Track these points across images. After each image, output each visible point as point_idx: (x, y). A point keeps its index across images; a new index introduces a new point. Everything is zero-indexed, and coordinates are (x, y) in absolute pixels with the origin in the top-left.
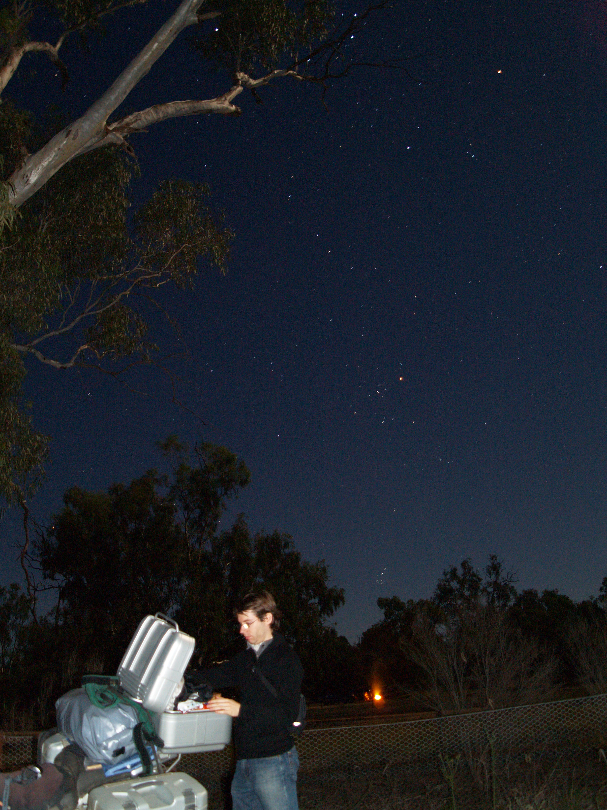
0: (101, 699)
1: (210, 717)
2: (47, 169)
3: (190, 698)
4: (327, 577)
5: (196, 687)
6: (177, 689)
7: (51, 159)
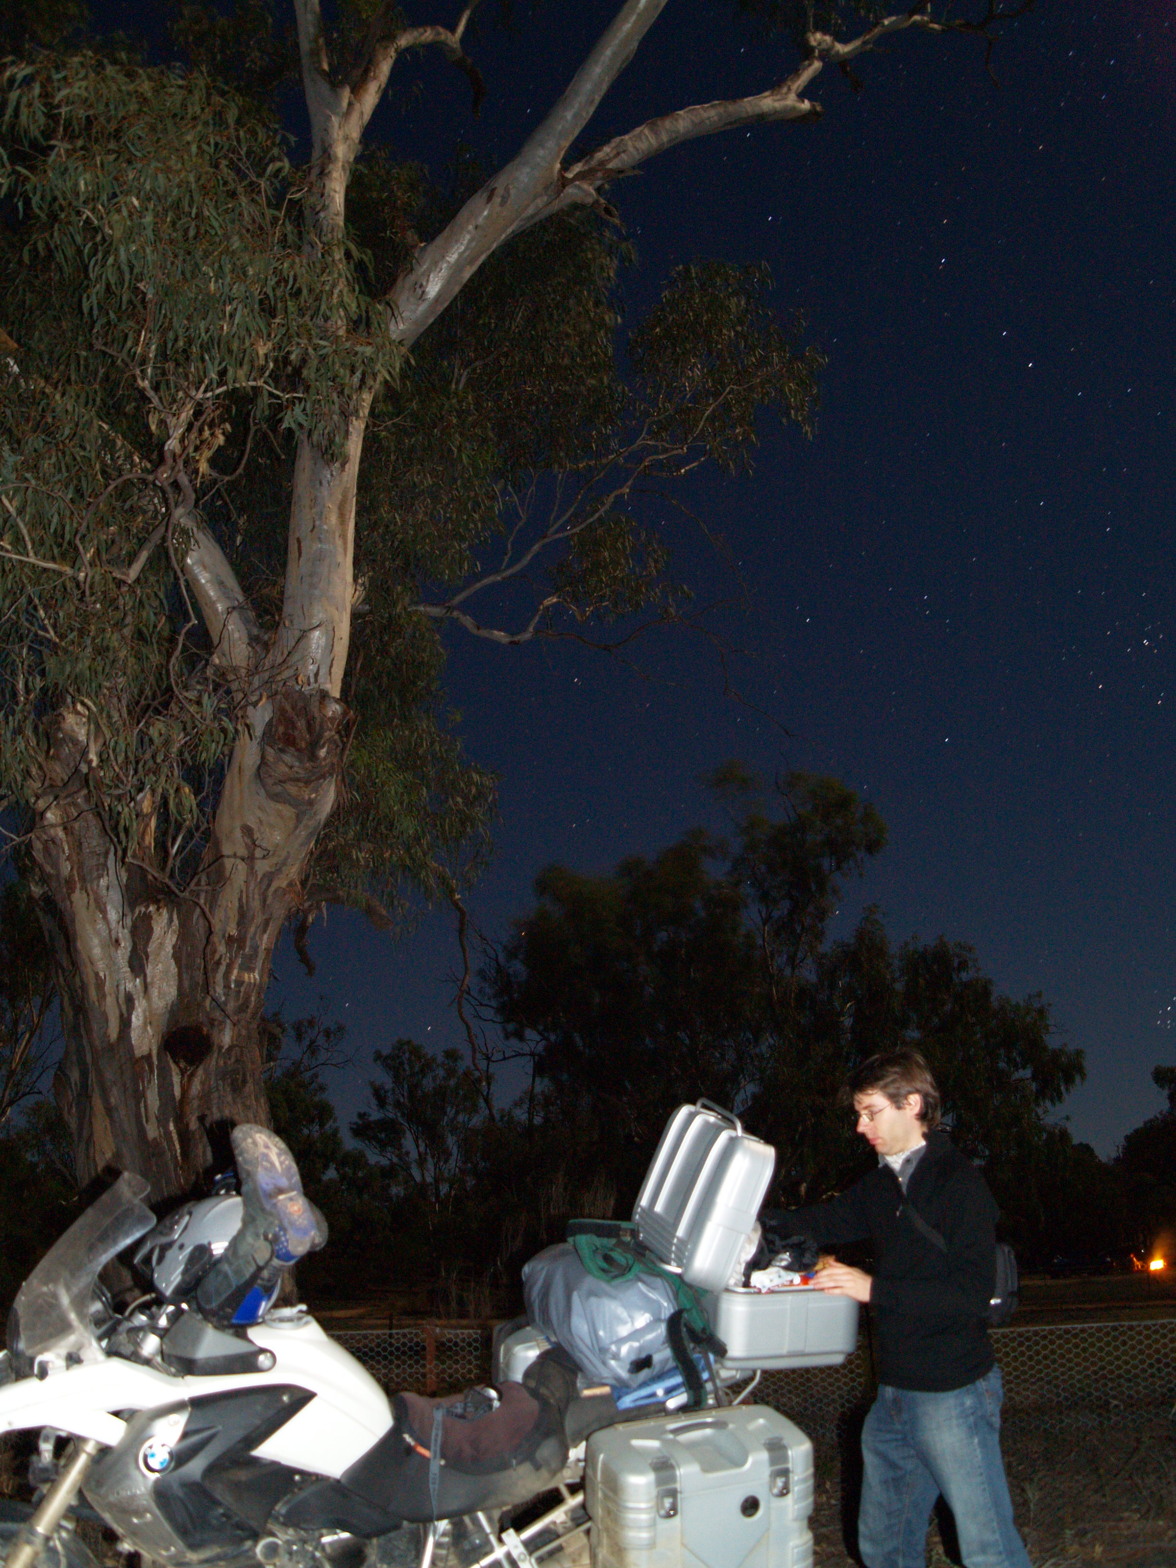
0: (605, 1265)
1: (814, 1301)
2: (458, 268)
3: (773, 1263)
4: (1047, 1027)
5: (784, 1243)
6: (747, 1246)
7: (463, 248)
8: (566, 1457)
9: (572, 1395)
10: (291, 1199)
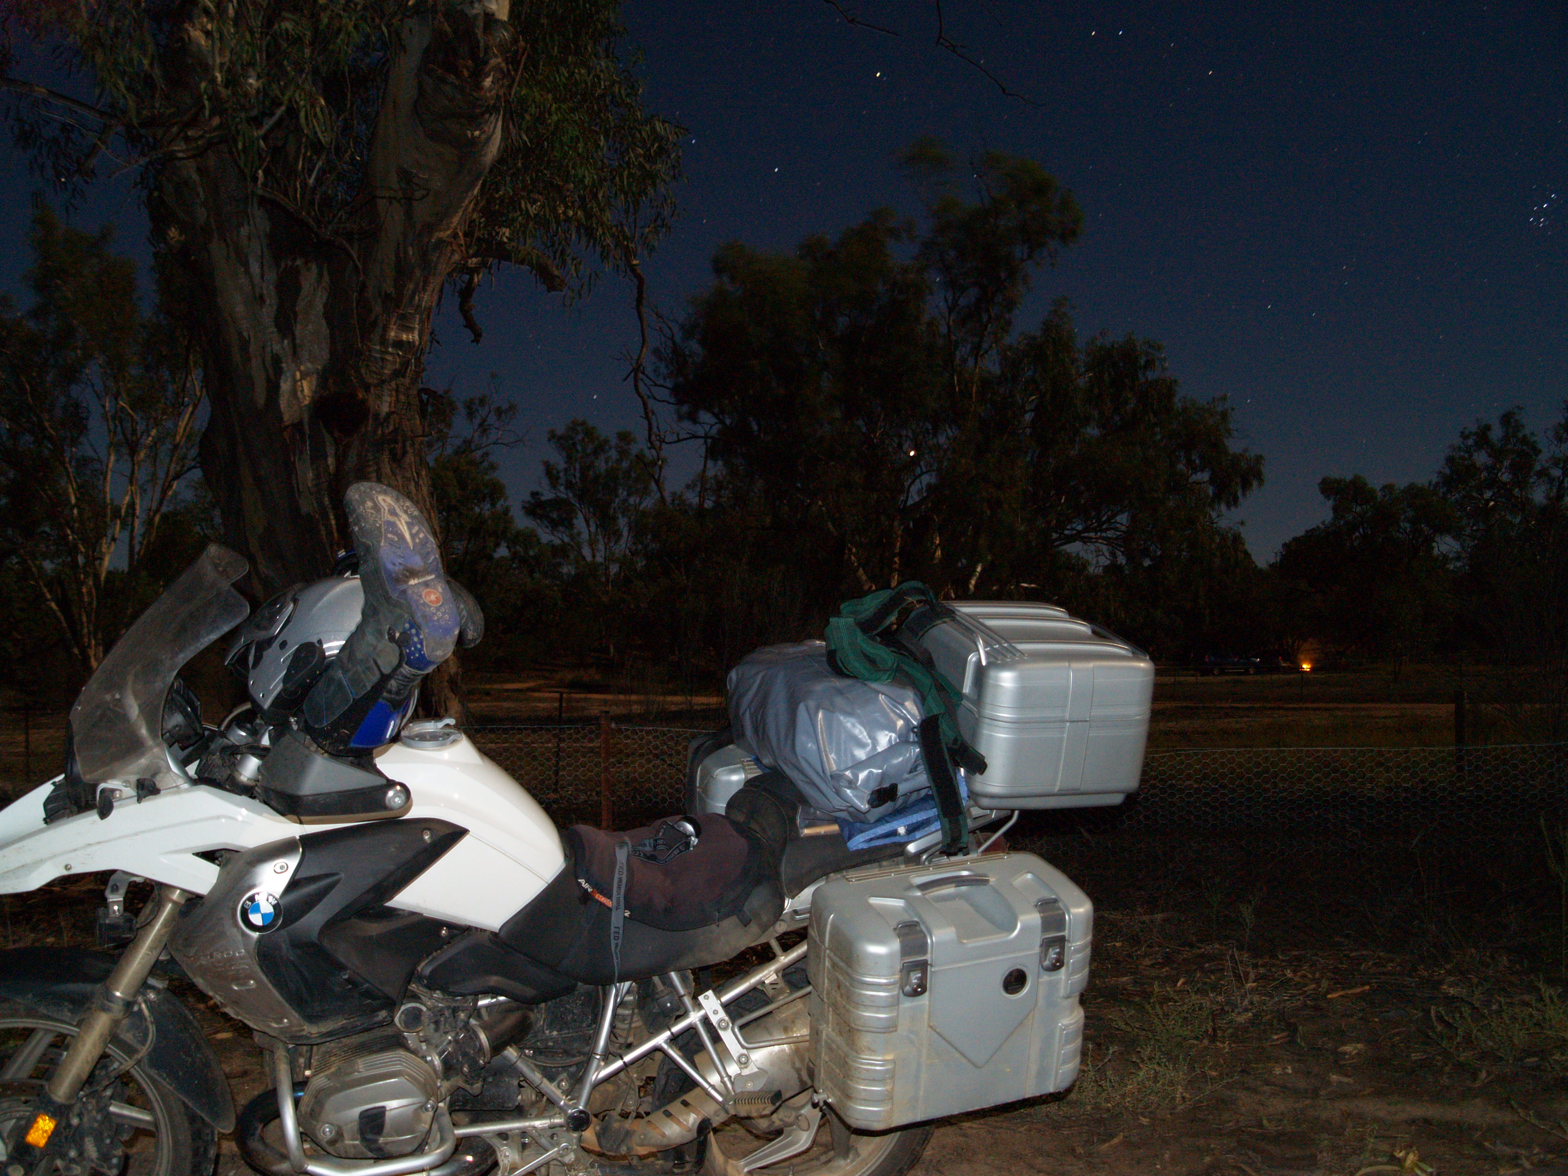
4: (1229, 431)
8: (782, 908)
9: (790, 834)
10: (426, 584)
